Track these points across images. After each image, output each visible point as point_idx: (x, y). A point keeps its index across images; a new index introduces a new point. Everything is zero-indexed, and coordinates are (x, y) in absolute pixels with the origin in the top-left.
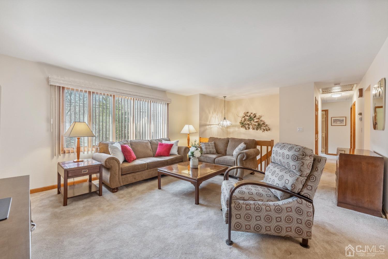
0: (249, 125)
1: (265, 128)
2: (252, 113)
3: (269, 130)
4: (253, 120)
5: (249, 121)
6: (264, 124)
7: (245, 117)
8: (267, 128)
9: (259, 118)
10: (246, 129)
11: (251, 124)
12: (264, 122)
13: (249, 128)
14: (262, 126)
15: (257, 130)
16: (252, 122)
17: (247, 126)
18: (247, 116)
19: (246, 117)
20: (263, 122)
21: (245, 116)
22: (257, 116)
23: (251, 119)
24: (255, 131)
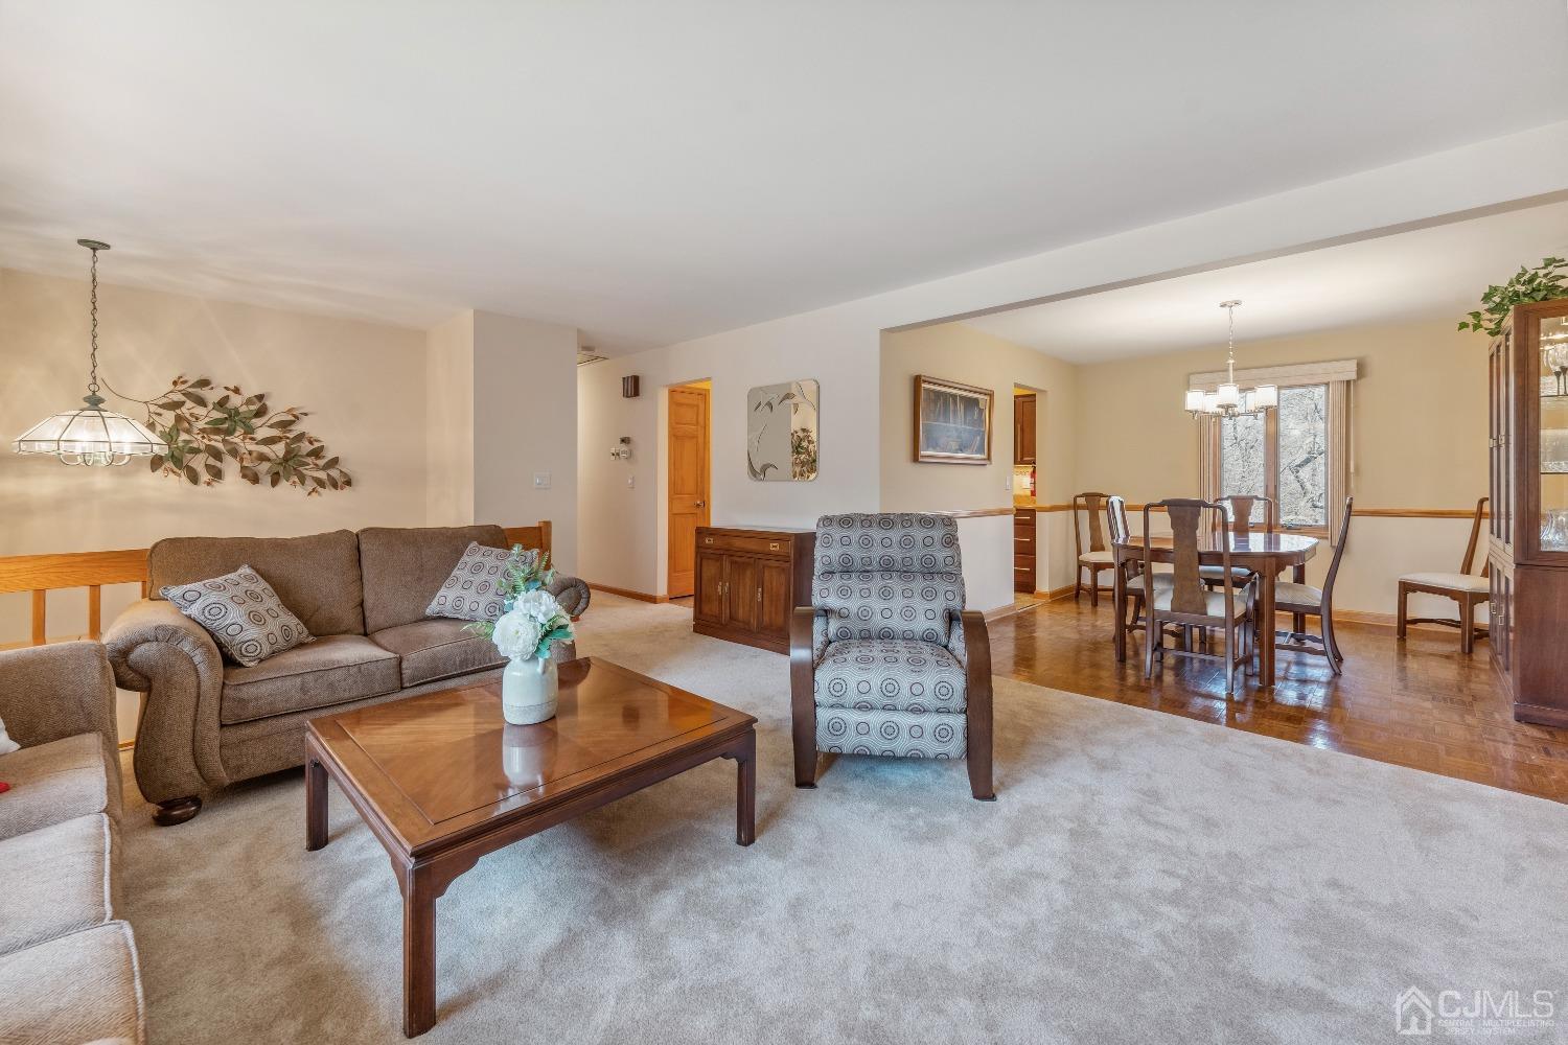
0: (217, 455)
1: (322, 475)
2: (237, 391)
3: (348, 483)
4: (249, 431)
5: (217, 431)
6: (317, 453)
7: (183, 403)
8: (334, 473)
9: (284, 425)
10: (194, 478)
11: (234, 452)
12: (316, 445)
13: (217, 474)
14: (308, 464)
15: (274, 483)
16: (236, 438)
17: (198, 463)
18: (201, 402)
19: (189, 408)
20: (311, 443)
21: (181, 398)
22: (277, 409)
23: (231, 420)
24: (264, 489)
